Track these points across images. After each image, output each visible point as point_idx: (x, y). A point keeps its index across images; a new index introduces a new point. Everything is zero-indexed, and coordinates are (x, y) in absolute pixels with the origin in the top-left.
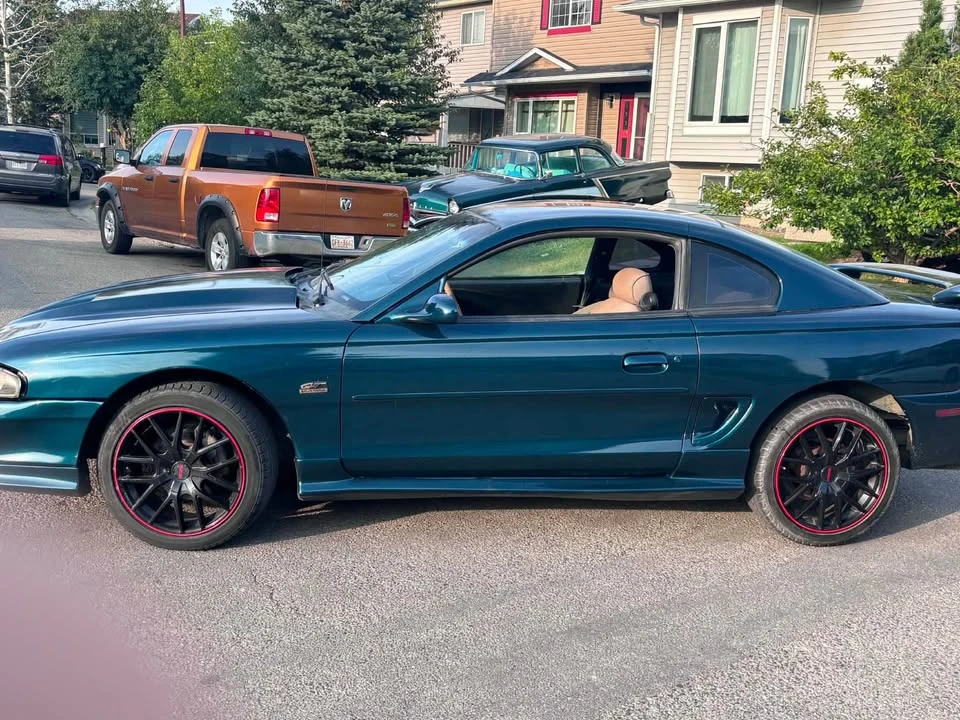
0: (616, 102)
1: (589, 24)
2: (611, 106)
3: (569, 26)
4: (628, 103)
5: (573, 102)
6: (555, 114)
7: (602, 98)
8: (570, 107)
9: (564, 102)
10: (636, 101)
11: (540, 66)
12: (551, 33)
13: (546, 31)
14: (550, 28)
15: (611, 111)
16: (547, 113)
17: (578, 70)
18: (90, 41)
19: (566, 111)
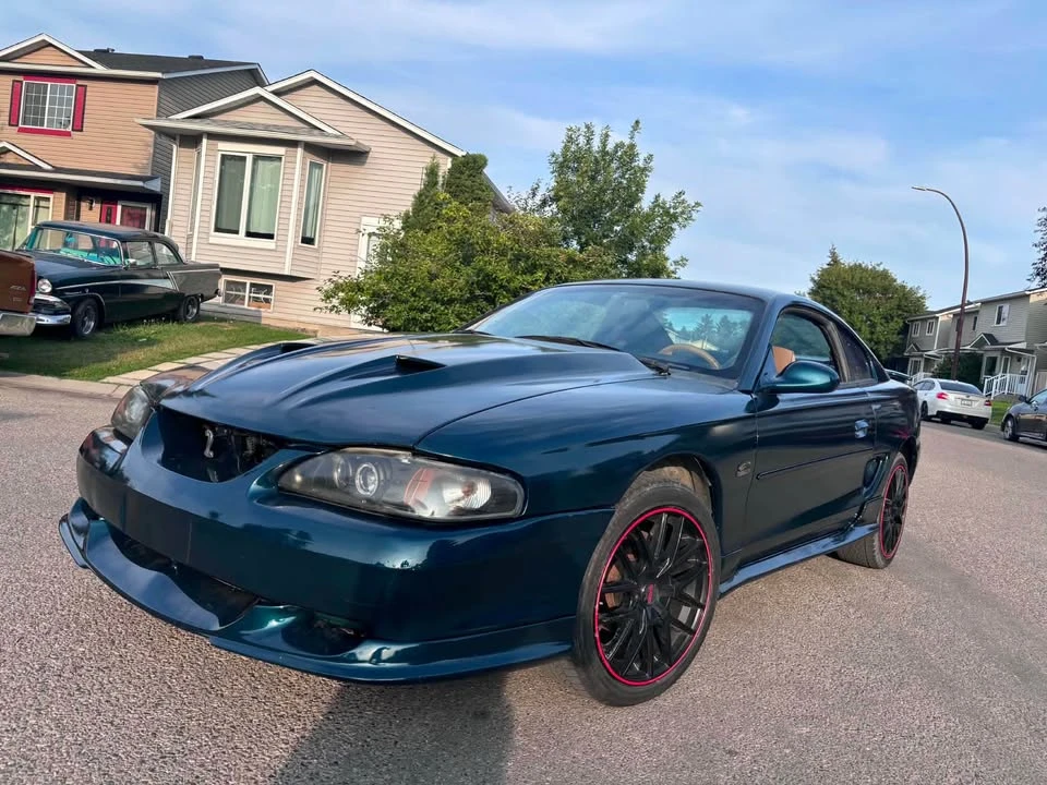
0: (97, 207)
1: (69, 129)
2: (91, 208)
3: (45, 127)
4: (110, 209)
5: (48, 199)
6: (24, 208)
7: (79, 200)
8: (42, 203)
9: (36, 198)
10: (119, 208)
11: (9, 159)
12: (22, 130)
13: (17, 128)
14: (20, 125)
15: (90, 212)
16: (15, 206)
17: (57, 170)
19: (38, 207)
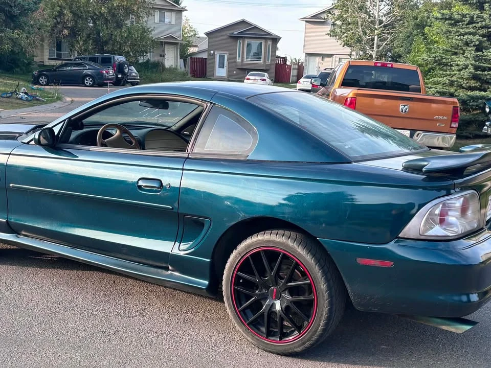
18: (418, 20)
